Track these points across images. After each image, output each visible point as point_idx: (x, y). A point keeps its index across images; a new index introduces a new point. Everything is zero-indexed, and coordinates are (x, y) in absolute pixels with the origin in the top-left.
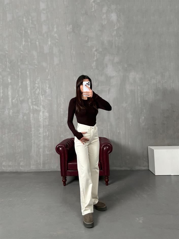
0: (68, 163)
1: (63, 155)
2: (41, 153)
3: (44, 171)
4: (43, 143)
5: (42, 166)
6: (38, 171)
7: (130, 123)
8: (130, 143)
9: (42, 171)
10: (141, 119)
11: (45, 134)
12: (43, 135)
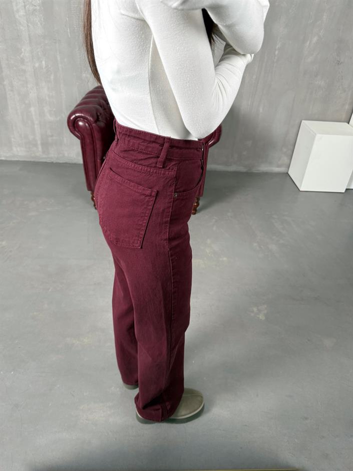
1: (88, 141)
2: (34, 117)
3: (48, 161)
4: (36, 91)
5: (40, 149)
6: (32, 160)
7: (277, 52)
8: (261, 110)
9: (41, 160)
10: (308, 43)
11: (37, 65)
12: (34, 67)
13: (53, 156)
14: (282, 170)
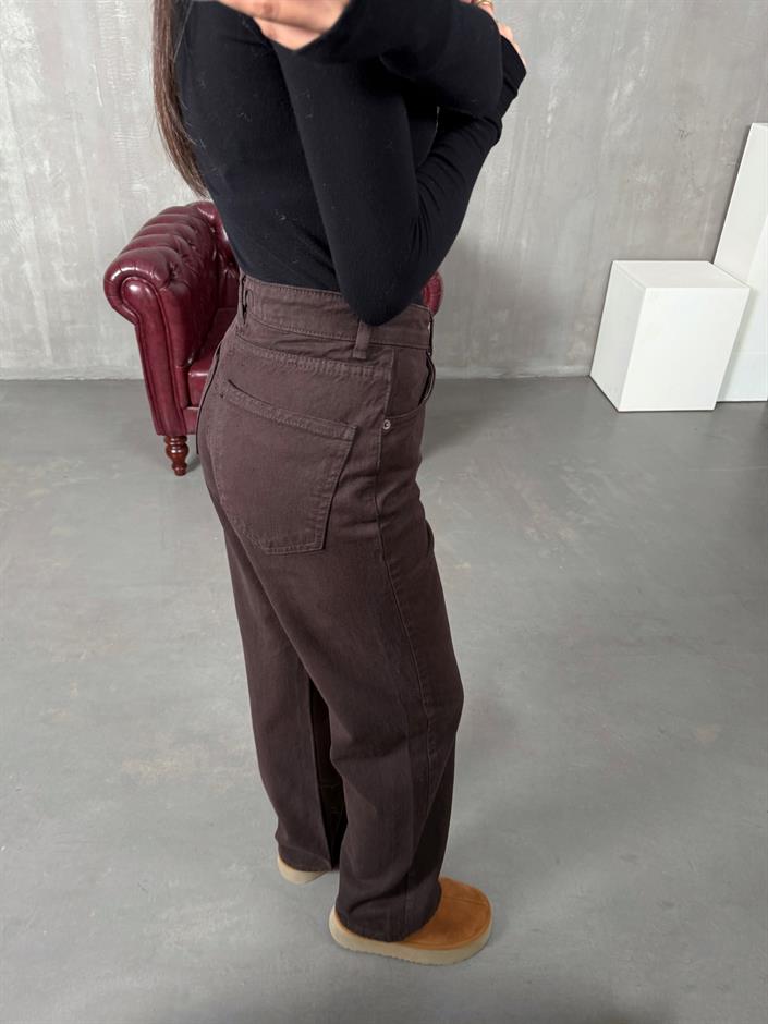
0: (186, 369)
1: (152, 326)
2: (31, 283)
3: (67, 377)
4: (32, 227)
5: (48, 351)
6: (32, 377)
7: (549, 119)
9: (52, 377)
10: (615, 95)
11: (32, 169)
12: (25, 174)
13: (77, 365)
14: (577, 369)
